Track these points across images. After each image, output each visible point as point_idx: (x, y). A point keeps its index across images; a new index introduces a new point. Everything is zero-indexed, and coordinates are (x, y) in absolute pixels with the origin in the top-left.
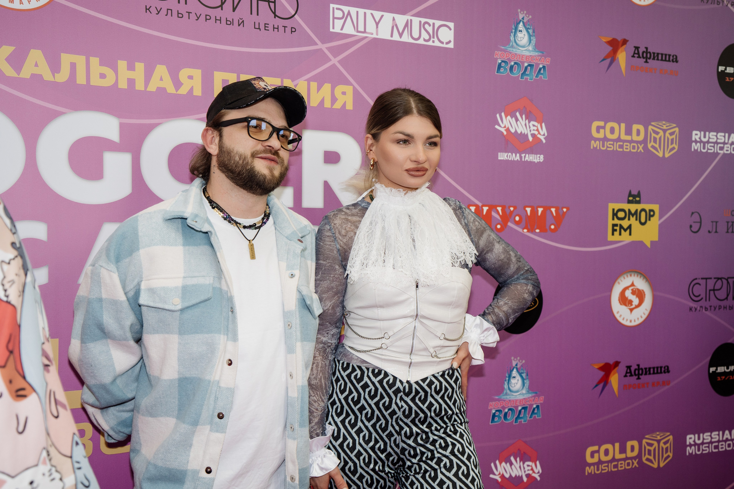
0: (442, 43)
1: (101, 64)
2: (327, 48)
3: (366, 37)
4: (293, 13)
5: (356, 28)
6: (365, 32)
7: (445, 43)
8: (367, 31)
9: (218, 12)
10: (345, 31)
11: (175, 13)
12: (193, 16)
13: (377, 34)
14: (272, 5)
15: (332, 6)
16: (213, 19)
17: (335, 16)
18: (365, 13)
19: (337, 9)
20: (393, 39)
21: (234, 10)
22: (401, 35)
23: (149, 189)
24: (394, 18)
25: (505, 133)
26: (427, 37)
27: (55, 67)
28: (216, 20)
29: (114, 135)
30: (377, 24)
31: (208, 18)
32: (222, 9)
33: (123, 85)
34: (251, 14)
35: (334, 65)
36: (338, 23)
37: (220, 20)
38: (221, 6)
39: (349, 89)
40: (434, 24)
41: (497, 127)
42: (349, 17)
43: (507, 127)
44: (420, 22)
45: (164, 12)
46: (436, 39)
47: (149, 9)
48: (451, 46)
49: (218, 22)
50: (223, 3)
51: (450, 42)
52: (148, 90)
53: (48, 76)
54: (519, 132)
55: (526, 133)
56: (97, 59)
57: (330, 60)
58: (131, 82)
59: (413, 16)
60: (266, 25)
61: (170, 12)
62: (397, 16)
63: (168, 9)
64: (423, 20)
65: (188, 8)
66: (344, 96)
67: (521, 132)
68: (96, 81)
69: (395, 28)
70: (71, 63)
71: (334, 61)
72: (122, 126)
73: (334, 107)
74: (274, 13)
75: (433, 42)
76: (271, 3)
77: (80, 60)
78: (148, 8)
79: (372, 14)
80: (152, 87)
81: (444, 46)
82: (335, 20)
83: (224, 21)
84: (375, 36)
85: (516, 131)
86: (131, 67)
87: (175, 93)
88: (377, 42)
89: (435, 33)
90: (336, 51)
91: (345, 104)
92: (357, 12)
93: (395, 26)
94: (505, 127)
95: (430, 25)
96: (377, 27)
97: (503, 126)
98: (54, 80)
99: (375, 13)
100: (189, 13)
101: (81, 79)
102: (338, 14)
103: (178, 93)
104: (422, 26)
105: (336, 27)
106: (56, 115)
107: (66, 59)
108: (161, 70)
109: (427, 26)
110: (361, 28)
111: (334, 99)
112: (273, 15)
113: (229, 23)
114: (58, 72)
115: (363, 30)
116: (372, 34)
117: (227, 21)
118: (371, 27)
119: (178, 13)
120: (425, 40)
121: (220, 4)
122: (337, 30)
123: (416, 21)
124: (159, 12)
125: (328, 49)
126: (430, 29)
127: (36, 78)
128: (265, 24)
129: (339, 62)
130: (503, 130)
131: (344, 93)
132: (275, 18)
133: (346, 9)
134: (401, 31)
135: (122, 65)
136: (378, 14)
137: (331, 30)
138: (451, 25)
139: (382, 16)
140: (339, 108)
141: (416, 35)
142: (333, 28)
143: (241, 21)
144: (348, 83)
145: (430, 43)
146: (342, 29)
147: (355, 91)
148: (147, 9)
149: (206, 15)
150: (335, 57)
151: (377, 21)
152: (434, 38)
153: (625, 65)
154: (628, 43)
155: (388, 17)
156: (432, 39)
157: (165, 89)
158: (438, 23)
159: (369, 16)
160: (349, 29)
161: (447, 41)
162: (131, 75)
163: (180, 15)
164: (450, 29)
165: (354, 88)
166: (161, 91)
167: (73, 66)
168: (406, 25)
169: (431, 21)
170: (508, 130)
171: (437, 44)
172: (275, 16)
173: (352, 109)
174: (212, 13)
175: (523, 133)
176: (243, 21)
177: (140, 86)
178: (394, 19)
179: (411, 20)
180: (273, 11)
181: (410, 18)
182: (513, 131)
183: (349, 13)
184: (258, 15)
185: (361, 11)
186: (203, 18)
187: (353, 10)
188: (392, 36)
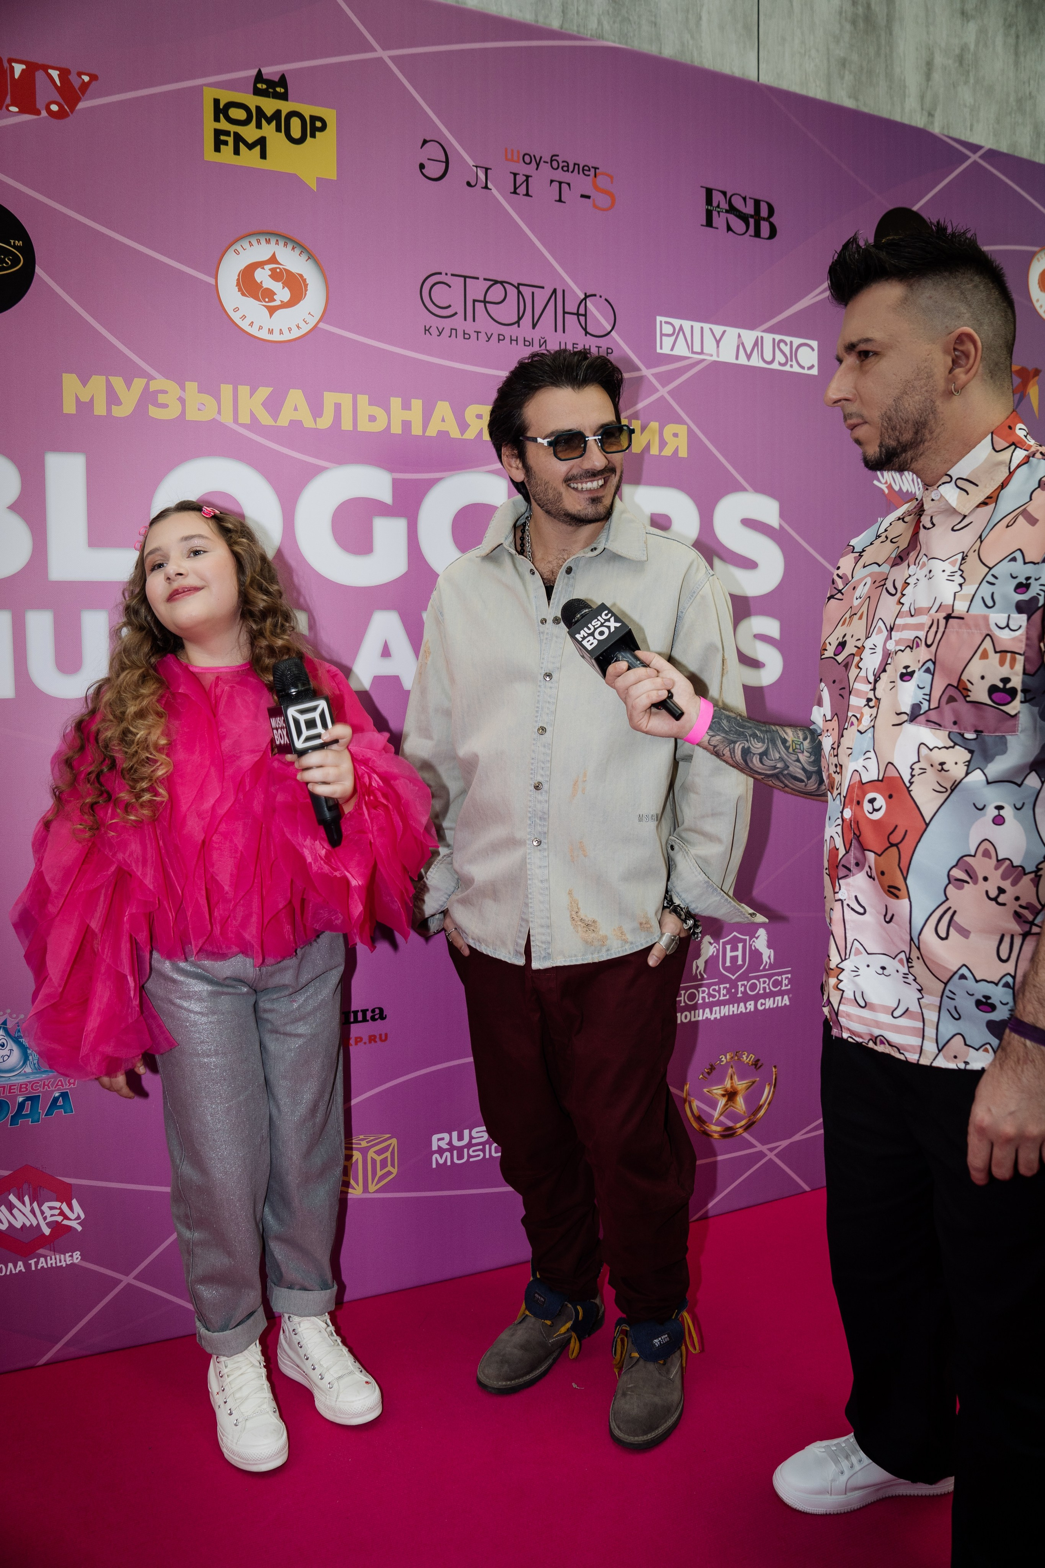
0: (803, 368)
1: (370, 404)
2: (653, 375)
3: (704, 360)
4: (609, 328)
5: (691, 348)
6: (702, 353)
7: (806, 368)
8: (705, 351)
9: (513, 331)
10: (676, 352)
11: (460, 333)
12: (482, 336)
13: (718, 356)
14: (582, 319)
15: (659, 319)
16: (508, 339)
17: (664, 332)
18: (702, 328)
19: (666, 323)
20: (739, 362)
21: (534, 326)
22: (749, 357)
23: (429, 566)
24: (739, 334)
25: (886, 491)
26: (783, 360)
27: (317, 411)
28: (511, 340)
29: (386, 496)
30: (718, 342)
31: (501, 338)
32: (519, 326)
33: (397, 429)
34: (556, 331)
35: (662, 397)
36: (668, 342)
37: (517, 340)
38: (518, 322)
39: (682, 430)
40: (791, 342)
41: (875, 482)
42: (681, 333)
43: (889, 483)
44: (774, 340)
45: (447, 332)
46: (794, 363)
47: (428, 330)
48: (815, 372)
49: (514, 343)
50: (520, 319)
51: (813, 366)
52: (427, 434)
53: (308, 422)
54: (905, 491)
55: (913, 492)
56: (367, 397)
57: (657, 390)
58: (406, 425)
59: (764, 331)
60: (575, 346)
61: (454, 332)
62: (743, 332)
63: (451, 329)
64: (778, 337)
65: (477, 326)
66: (676, 439)
67: (908, 491)
68: (364, 426)
69: (741, 347)
70: (335, 404)
71: (663, 391)
72: (395, 483)
73: (663, 454)
74: (585, 329)
75: (791, 366)
76: (580, 317)
77: (345, 399)
78: (427, 328)
79: (711, 329)
80: (432, 432)
81: (806, 371)
82: (664, 338)
83: (521, 342)
84: (715, 358)
85: (900, 489)
86: (406, 406)
87: (460, 437)
88: (718, 367)
89: (794, 355)
90: (665, 379)
91: (677, 450)
92: (692, 327)
93: (741, 344)
94: (886, 483)
95: (786, 344)
96: (718, 347)
97: (883, 481)
98: (314, 426)
99: (714, 327)
100: (478, 332)
101: (347, 425)
102: (667, 329)
103: (464, 437)
104: (776, 345)
105: (665, 347)
106: (320, 470)
107: (330, 399)
108: (443, 408)
109: (782, 345)
110: (697, 348)
111: (663, 444)
112: (584, 332)
113: (527, 343)
114: (320, 415)
115: (699, 351)
116: (712, 356)
117: (525, 341)
118: (710, 346)
119: (464, 334)
120: (780, 364)
121: (516, 319)
122: (666, 350)
123: (768, 338)
124: (440, 333)
125: (655, 375)
126: (787, 349)
127: (296, 424)
128: (573, 344)
129: (669, 393)
130: (884, 487)
131: (676, 435)
132: (586, 335)
133: (677, 322)
134: (749, 352)
135: (396, 403)
136: (718, 329)
137: (659, 350)
138: (814, 344)
139: (724, 332)
140: (670, 454)
141: (768, 358)
142: (661, 348)
143: (542, 341)
144: (681, 421)
145: (787, 368)
146: (672, 349)
147: (690, 432)
148: (427, 330)
149: (499, 335)
150: (664, 386)
151: (718, 338)
152: (791, 360)
153: (1037, 403)
154: (1041, 374)
155: (732, 332)
156: (789, 363)
157: (447, 433)
158: (797, 341)
159: (707, 333)
160: (681, 350)
161: (810, 365)
162: (406, 415)
163: (467, 336)
164: (813, 350)
165: (689, 428)
166: (443, 435)
167: (338, 407)
168: (756, 344)
169: (788, 339)
170: (890, 487)
171: (796, 369)
172: (587, 333)
173: (685, 455)
174: (506, 331)
175: (910, 491)
176: (545, 341)
177: (417, 430)
178: (739, 336)
179: (762, 337)
180: (584, 326)
181: (760, 334)
182: (897, 488)
183: (681, 328)
184: (564, 332)
185: (697, 325)
186: (495, 338)
187: (687, 324)
188: (737, 358)
